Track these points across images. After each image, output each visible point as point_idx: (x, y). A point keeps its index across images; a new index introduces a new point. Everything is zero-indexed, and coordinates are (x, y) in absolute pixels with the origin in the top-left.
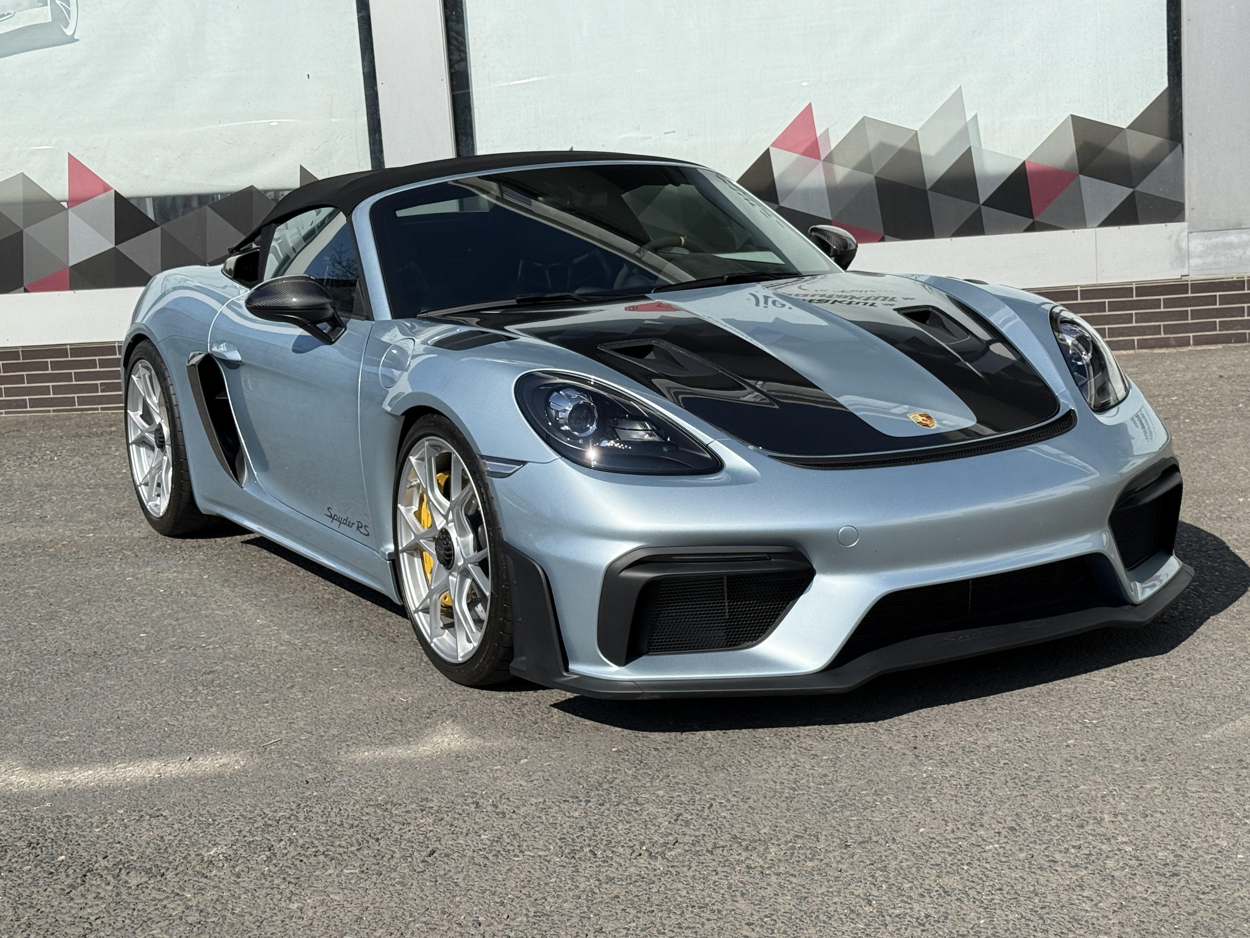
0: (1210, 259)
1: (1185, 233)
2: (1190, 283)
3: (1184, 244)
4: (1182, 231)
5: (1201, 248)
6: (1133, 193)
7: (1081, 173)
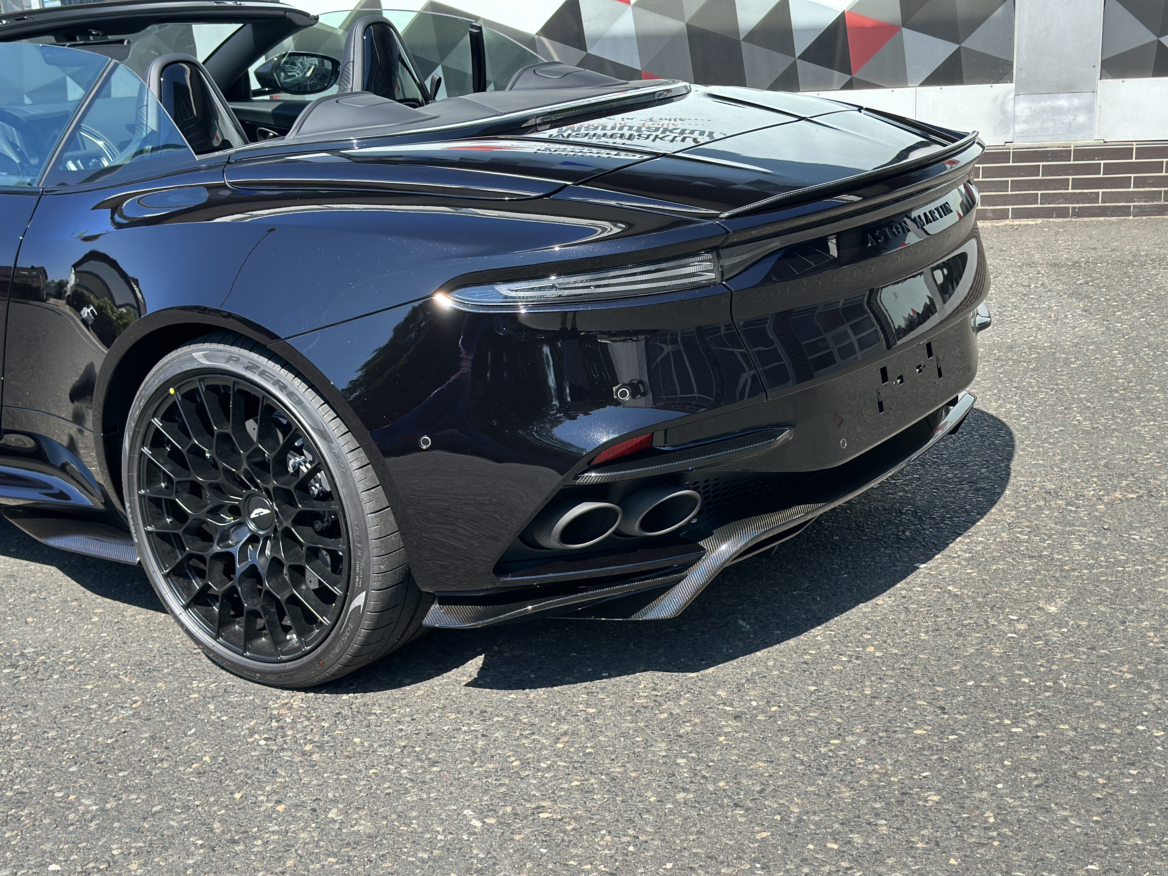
0: (1037, 125)
1: (1012, 95)
2: (1011, 151)
3: (1010, 108)
4: (1009, 93)
5: (1027, 112)
6: (959, 49)
7: (903, 26)
